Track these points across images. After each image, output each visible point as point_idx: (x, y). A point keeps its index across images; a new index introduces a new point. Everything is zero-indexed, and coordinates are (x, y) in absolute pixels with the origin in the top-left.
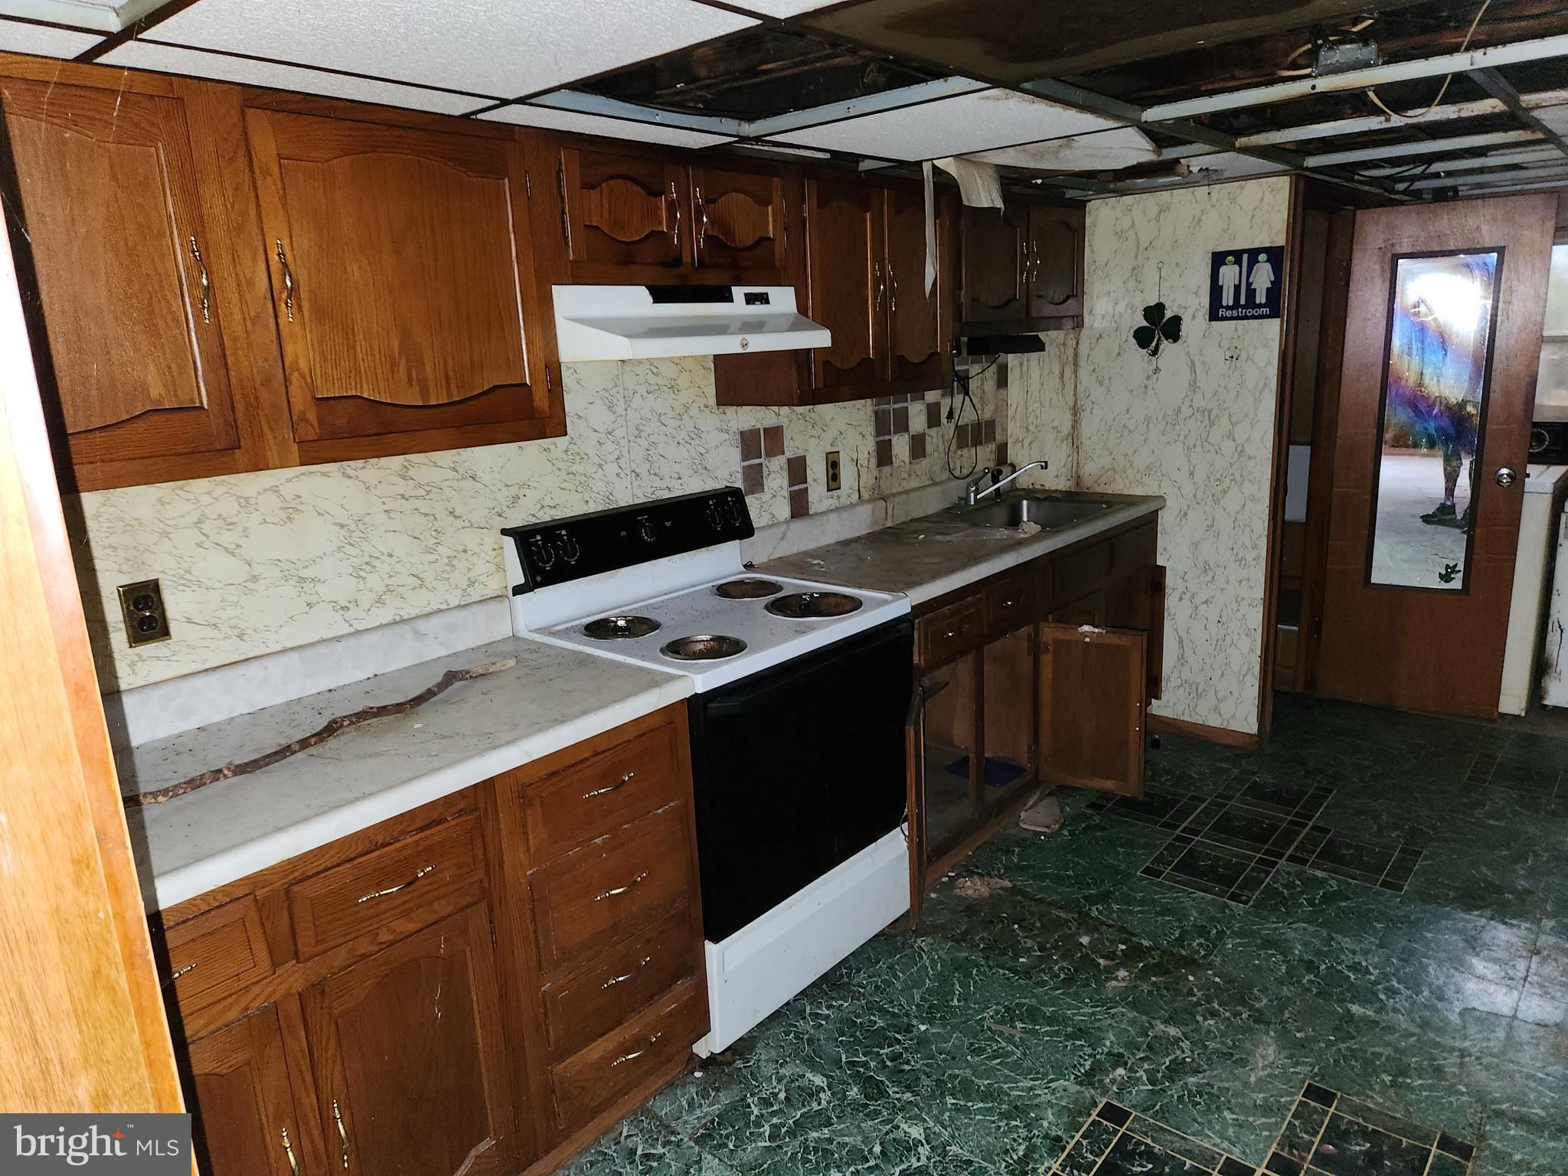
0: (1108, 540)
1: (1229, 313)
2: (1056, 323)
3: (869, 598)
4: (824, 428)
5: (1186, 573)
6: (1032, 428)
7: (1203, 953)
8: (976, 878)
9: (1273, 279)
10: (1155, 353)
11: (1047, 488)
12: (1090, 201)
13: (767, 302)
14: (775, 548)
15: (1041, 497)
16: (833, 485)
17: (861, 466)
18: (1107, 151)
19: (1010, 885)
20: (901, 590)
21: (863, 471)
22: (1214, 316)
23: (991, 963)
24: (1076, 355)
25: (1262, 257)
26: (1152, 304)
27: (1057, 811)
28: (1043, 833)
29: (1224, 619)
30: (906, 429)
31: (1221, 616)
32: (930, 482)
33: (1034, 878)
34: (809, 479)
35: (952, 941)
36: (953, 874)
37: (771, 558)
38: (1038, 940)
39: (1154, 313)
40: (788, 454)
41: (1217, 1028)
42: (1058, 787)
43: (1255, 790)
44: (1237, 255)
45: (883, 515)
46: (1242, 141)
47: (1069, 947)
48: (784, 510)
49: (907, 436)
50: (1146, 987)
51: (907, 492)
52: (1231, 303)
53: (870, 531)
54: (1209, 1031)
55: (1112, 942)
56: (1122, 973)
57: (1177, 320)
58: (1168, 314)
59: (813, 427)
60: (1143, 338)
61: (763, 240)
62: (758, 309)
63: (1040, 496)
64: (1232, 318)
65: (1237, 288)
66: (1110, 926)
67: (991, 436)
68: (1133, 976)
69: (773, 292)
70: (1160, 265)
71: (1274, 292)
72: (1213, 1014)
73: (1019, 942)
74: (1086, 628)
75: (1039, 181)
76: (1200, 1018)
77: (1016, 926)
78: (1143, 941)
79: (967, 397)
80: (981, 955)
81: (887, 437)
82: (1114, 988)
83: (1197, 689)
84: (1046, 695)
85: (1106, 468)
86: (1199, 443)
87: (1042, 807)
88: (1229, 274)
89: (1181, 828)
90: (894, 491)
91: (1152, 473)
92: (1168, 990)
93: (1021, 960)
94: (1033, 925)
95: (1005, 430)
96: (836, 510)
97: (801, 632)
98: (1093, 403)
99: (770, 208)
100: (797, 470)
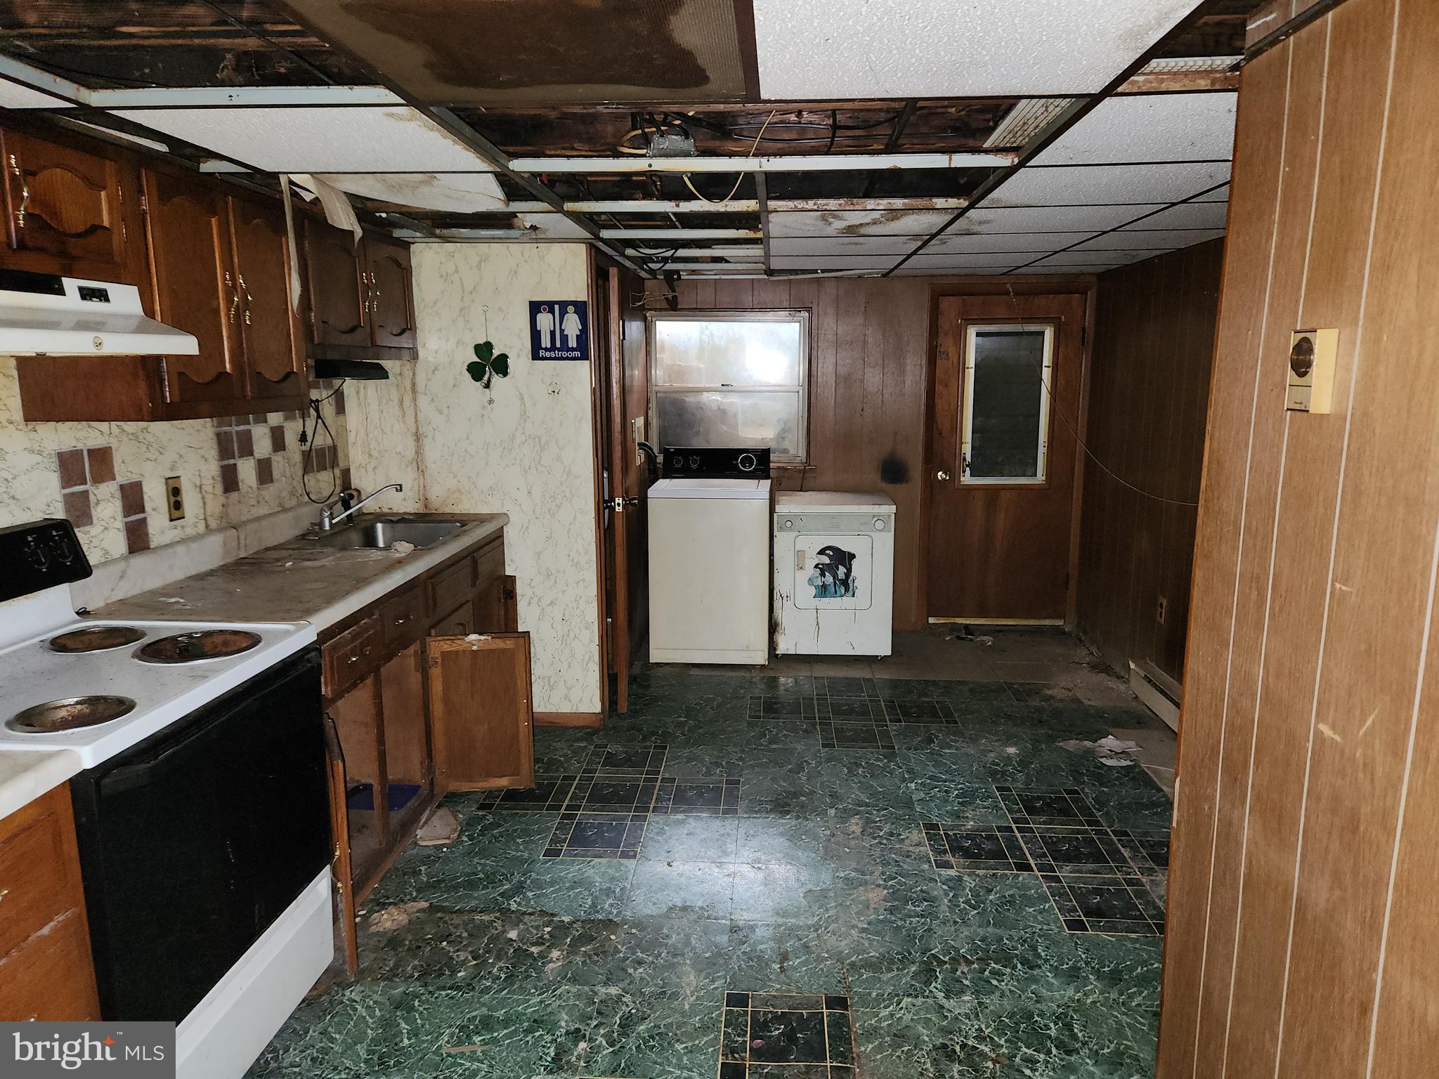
0: (471, 556)
1: (548, 354)
2: (396, 353)
3: (267, 631)
4: (161, 450)
5: (532, 580)
6: (374, 453)
7: (615, 912)
8: (392, 909)
9: (580, 328)
10: (487, 386)
11: (395, 511)
12: (414, 243)
13: (107, 300)
14: (113, 590)
15: (396, 521)
16: (176, 514)
17: (206, 492)
18: (463, 194)
19: (426, 905)
20: (301, 618)
21: (209, 498)
22: (536, 356)
23: (431, 989)
24: (414, 385)
25: (571, 309)
26: (482, 342)
27: (453, 820)
28: (443, 845)
29: (567, 617)
30: (250, 453)
31: (564, 615)
32: (280, 509)
33: (448, 891)
34: (148, 506)
35: (384, 980)
36: (364, 912)
37: (109, 602)
38: (470, 949)
39: (484, 349)
40: (120, 479)
41: (647, 974)
42: (445, 797)
43: (610, 760)
44: (550, 306)
45: (235, 544)
46: (569, 206)
47: (500, 946)
48: (117, 543)
49: (252, 460)
50: (579, 959)
51: (258, 519)
52: (549, 346)
53: (222, 563)
54: (642, 979)
55: (537, 928)
56: (555, 954)
57: (503, 358)
58: (496, 353)
59: (148, 448)
60: (476, 371)
61: (96, 228)
62: (95, 306)
63: (393, 518)
64: (551, 359)
65: (553, 333)
66: (531, 914)
67: (334, 464)
68: (565, 952)
69: (111, 288)
70: (485, 308)
71: (582, 337)
72: (640, 963)
73: (452, 958)
74: (473, 637)
75: (384, 215)
76: (631, 971)
77: (445, 943)
78: (563, 918)
79: (320, 421)
80: (418, 984)
81: (232, 462)
82: (552, 970)
83: (549, 682)
84: (438, 708)
85: (452, 490)
86: (533, 465)
87: (435, 820)
88: (545, 321)
89: (564, 807)
90: (244, 518)
91: (495, 493)
92: (598, 956)
93: (459, 975)
94: (460, 936)
95: (347, 456)
96: (182, 541)
97: (204, 676)
98: (434, 430)
99: (103, 194)
100: (132, 498)
